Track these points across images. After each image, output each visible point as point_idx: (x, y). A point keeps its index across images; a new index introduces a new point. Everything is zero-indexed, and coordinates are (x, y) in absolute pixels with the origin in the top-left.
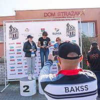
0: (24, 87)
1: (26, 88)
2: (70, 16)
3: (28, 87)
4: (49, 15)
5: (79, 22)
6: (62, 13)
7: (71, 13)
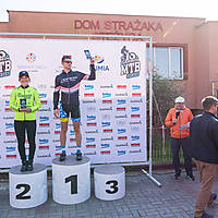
0: (18, 187)
1: (23, 189)
2: (131, 30)
3: (27, 188)
4: (87, 25)
5: (148, 46)
6: (116, 22)
7: (135, 26)
